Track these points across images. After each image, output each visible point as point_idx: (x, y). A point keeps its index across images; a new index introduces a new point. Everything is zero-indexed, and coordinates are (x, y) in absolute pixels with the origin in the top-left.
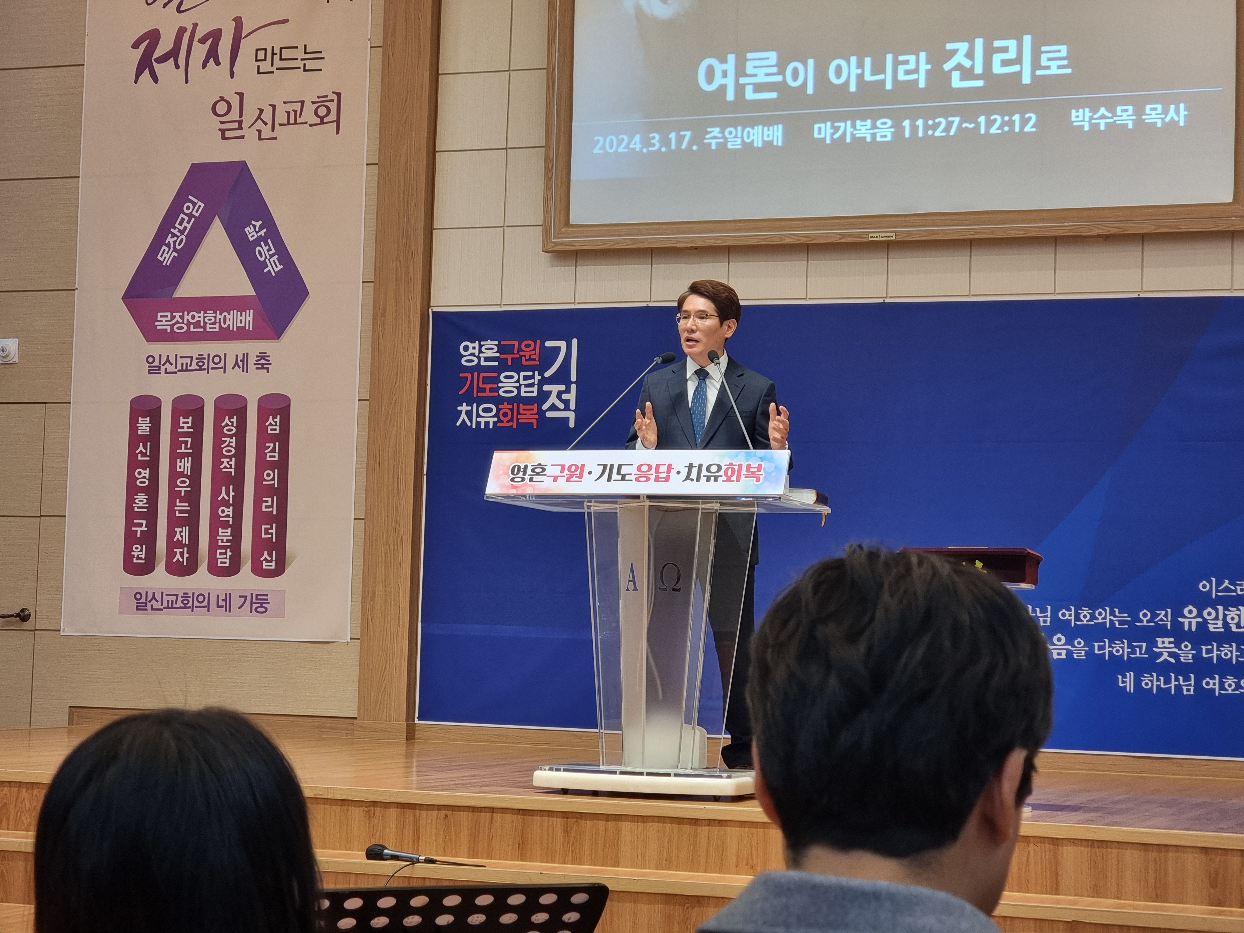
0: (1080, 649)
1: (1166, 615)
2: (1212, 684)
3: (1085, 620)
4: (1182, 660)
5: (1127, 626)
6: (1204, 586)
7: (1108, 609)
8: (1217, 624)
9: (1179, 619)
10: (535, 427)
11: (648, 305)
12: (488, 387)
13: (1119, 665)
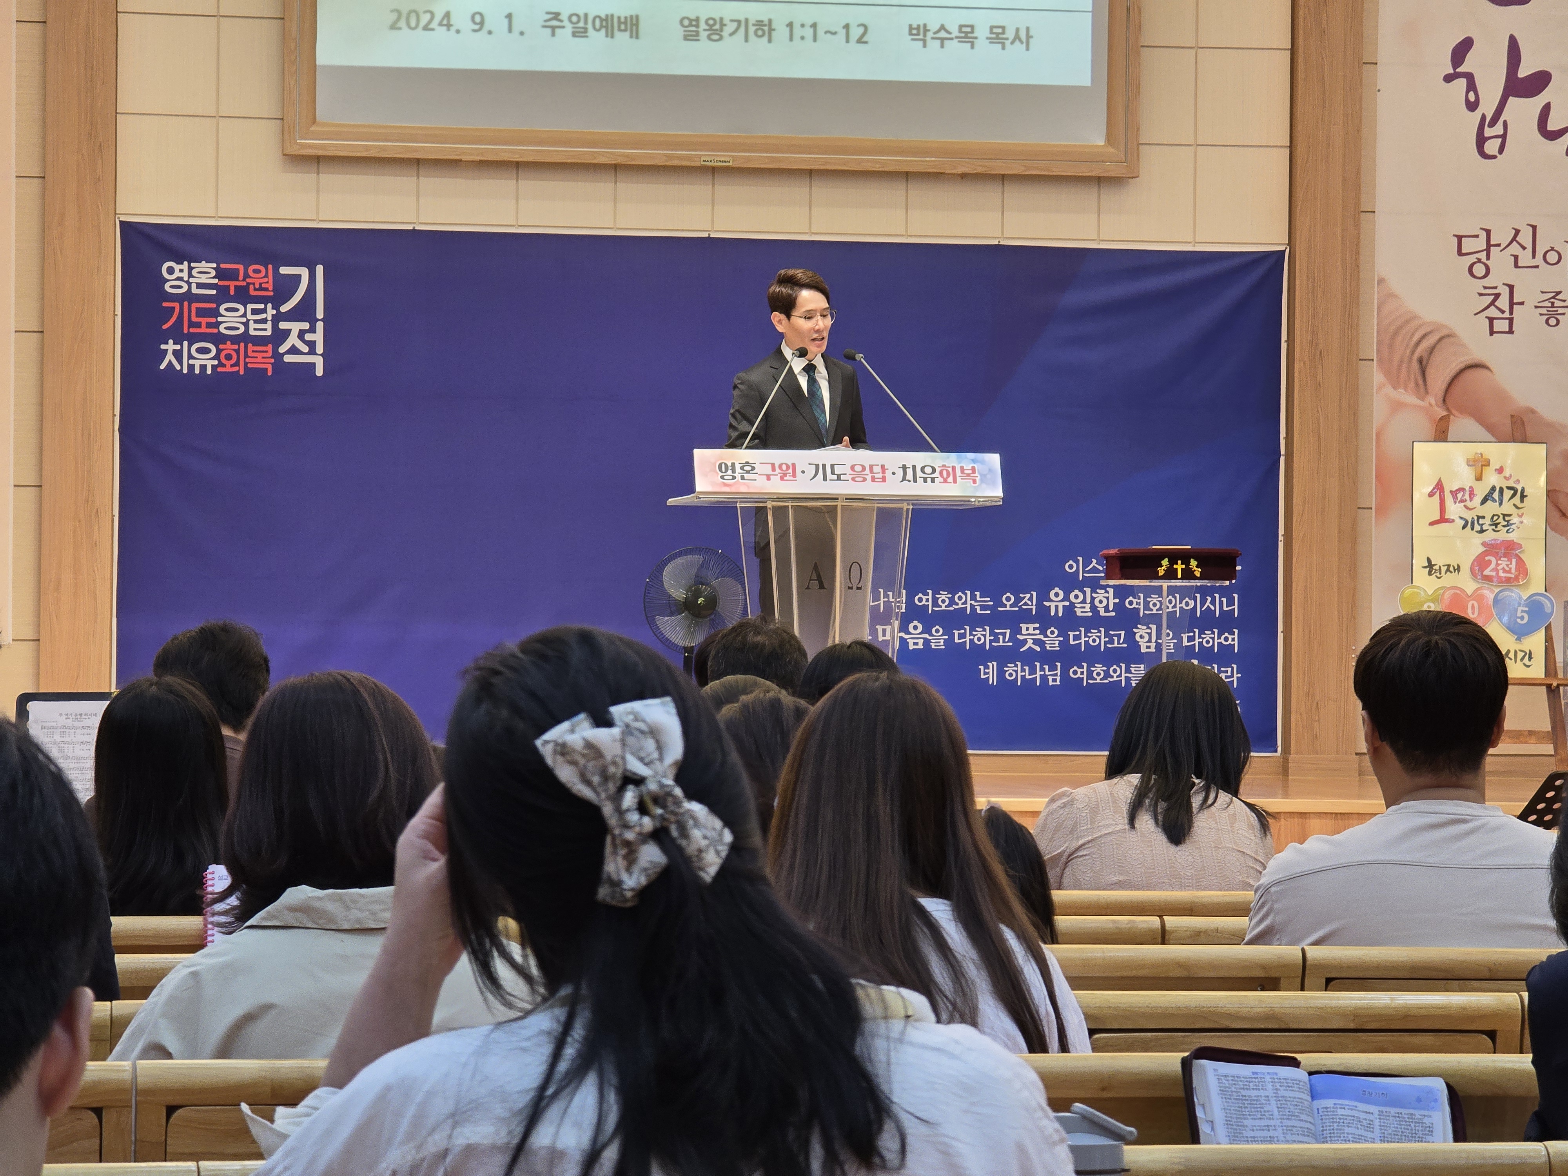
0: (938, 639)
1: (1031, 599)
2: (1079, 672)
3: (943, 605)
4: (1048, 648)
5: (989, 612)
6: (1071, 567)
8: (1084, 608)
9: (1044, 603)
10: (270, 373)
11: (414, 227)
12: (204, 321)
13: (980, 654)
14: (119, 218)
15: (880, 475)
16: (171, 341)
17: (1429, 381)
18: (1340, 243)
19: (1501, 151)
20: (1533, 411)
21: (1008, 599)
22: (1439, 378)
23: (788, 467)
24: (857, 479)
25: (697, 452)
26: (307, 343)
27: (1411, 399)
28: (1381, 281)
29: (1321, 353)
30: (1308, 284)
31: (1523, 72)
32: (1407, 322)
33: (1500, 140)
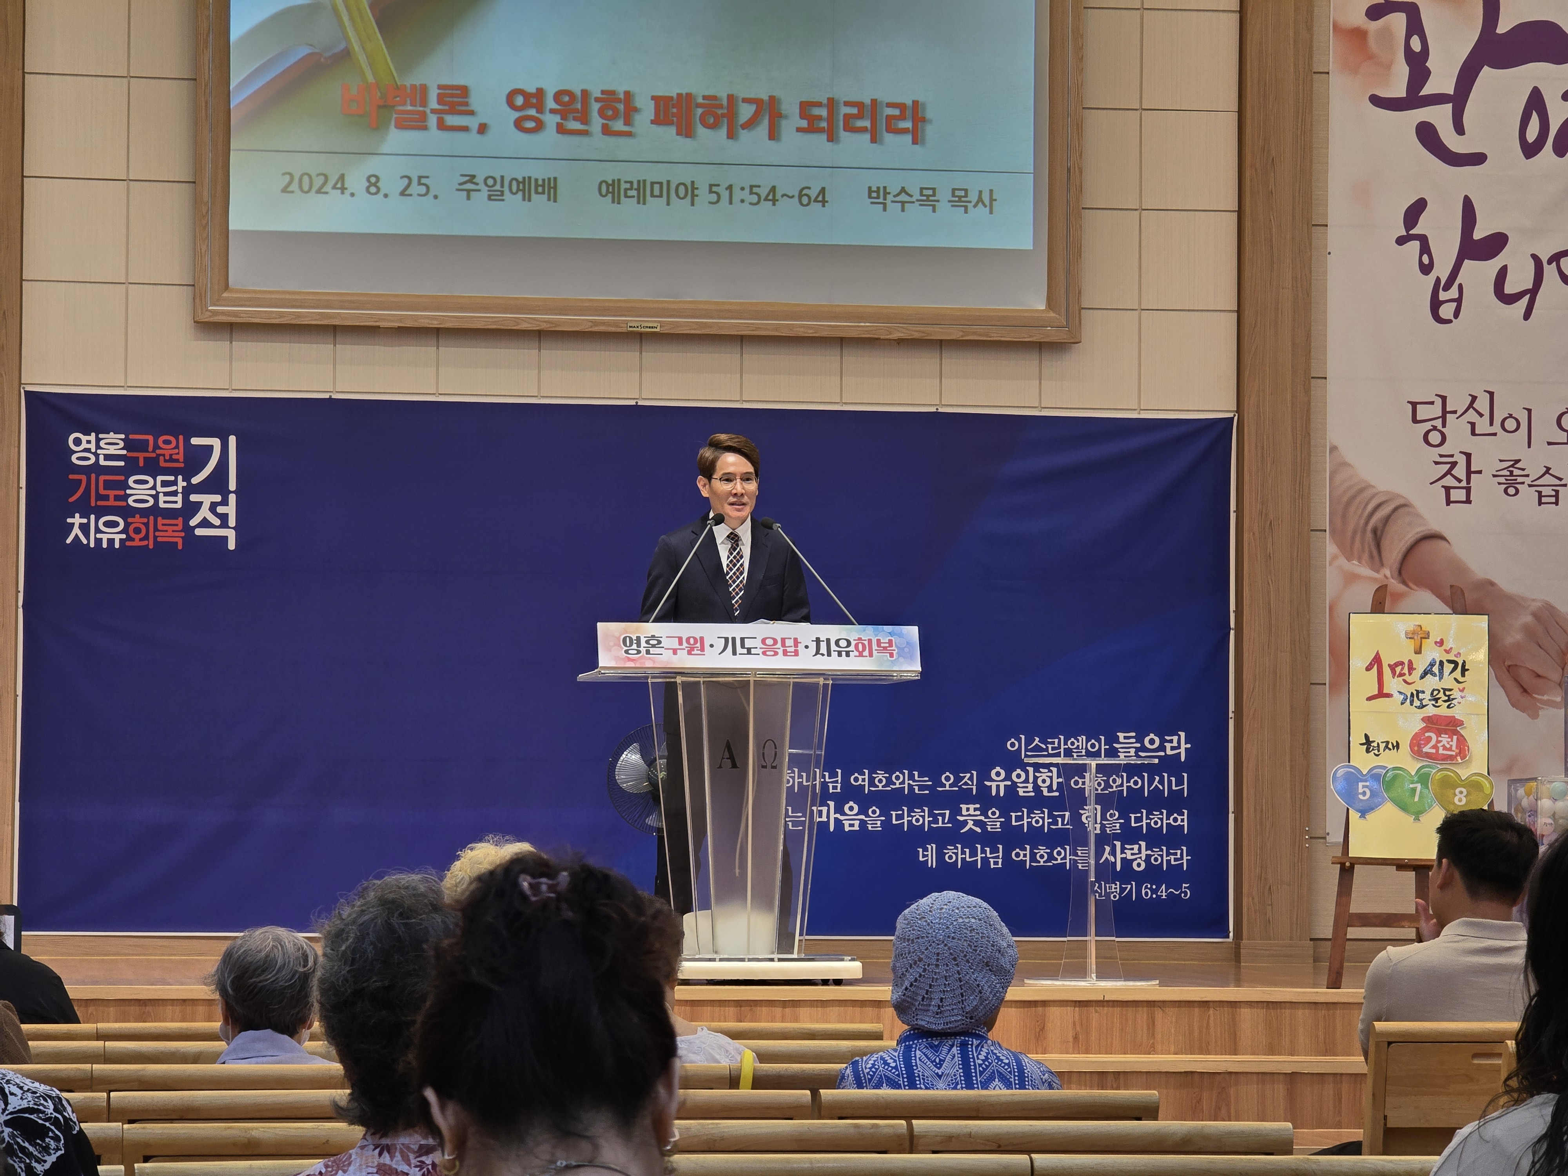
0: (875, 820)
1: (971, 779)
2: (1022, 855)
3: (880, 785)
4: (989, 829)
5: (927, 792)
6: (1013, 745)
7: (906, 772)
8: (1027, 787)
9: (985, 783)
10: (180, 547)
11: (330, 396)
12: (112, 493)
13: (919, 836)
14: (24, 388)
15: (792, 649)
16: (77, 515)
17: (1384, 554)
18: (1290, 409)
19: (1457, 314)
20: (1492, 584)
21: (948, 778)
22: (1394, 549)
23: (695, 639)
24: (768, 653)
25: (600, 626)
26: (218, 515)
27: (1365, 571)
28: (1334, 449)
29: (1271, 522)
30: (1257, 454)
31: (1478, 235)
32: (1362, 490)
33: (1455, 304)
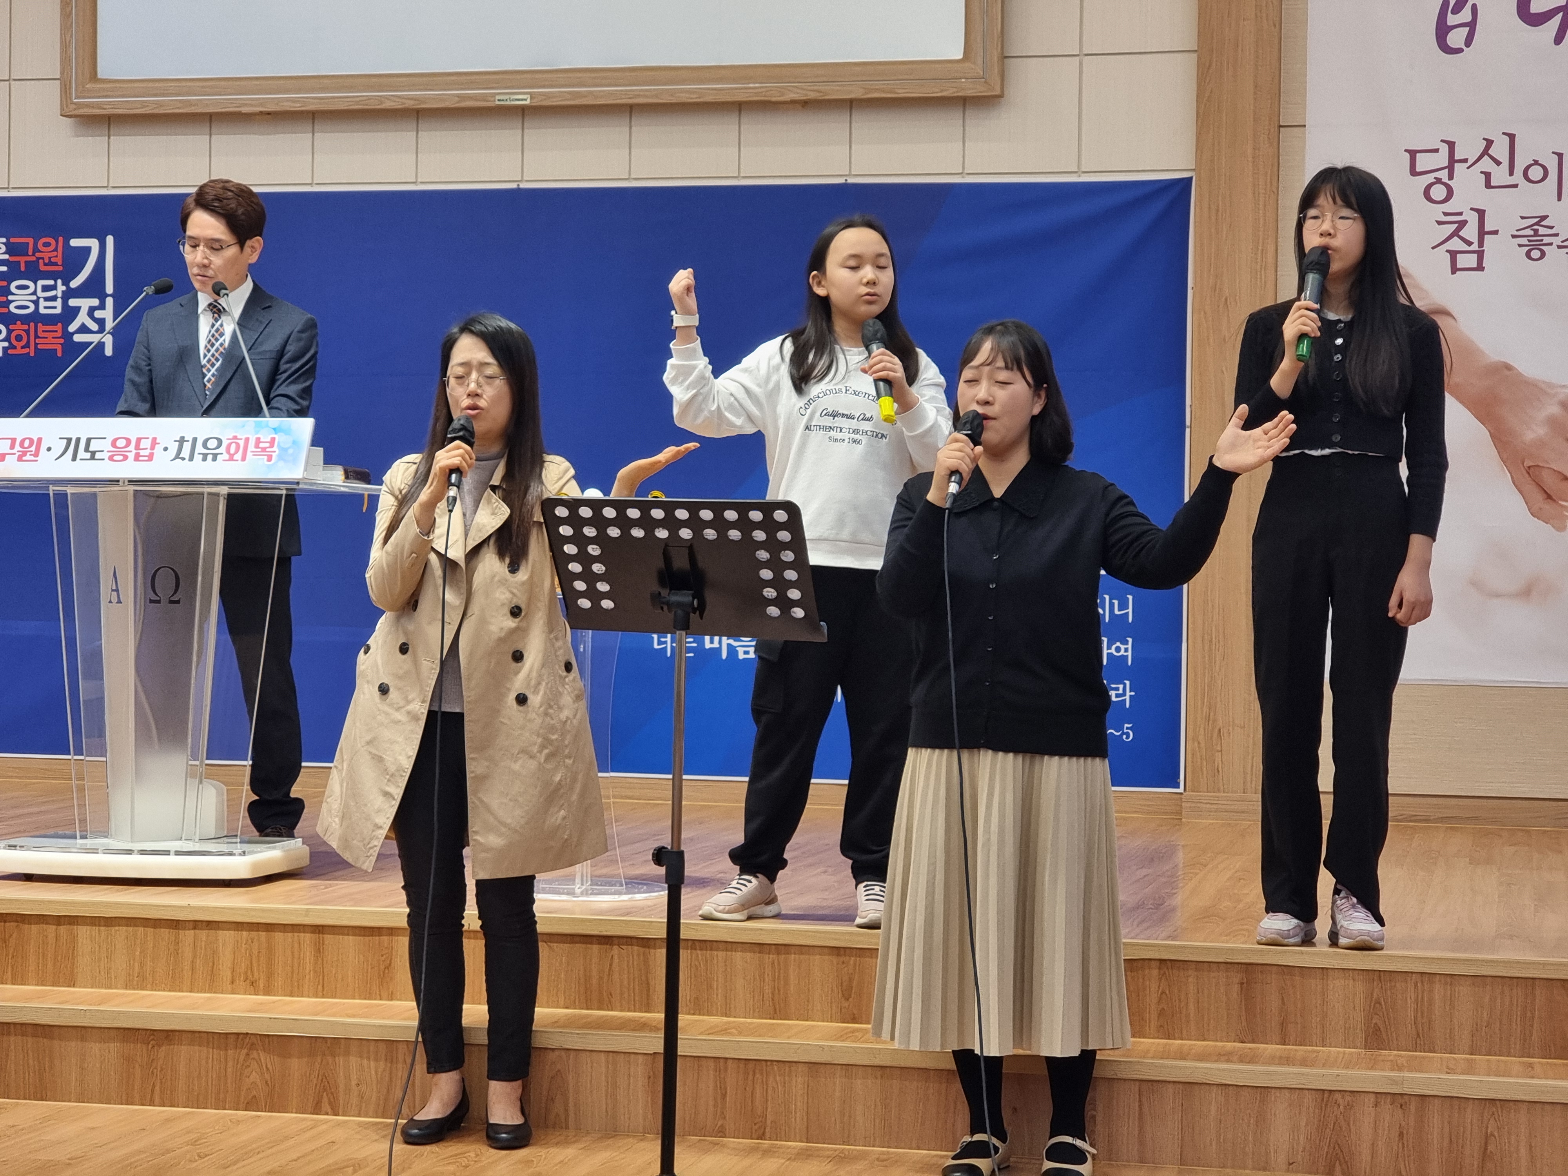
10: (59, 354)
15: (147, 452)
19: (1468, 42)
20: (1509, 367)
23: (31, 439)
24: (116, 458)
26: (96, 320)
33: (1468, 29)
